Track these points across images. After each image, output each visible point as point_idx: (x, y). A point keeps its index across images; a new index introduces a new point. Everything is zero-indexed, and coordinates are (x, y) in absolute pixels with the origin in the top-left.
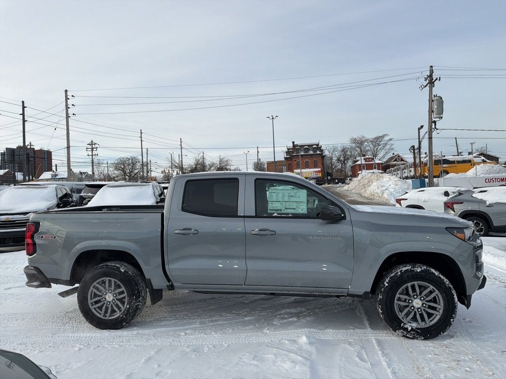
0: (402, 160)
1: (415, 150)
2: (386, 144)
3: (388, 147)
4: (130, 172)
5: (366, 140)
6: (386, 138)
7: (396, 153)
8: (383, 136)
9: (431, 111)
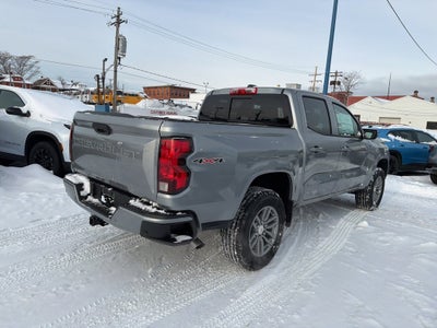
0: (52, 84)
1: (100, 79)
2: (32, 66)
3: (34, 69)
5: (10, 57)
6: (32, 60)
7: (45, 77)
8: (29, 58)
9: (117, 48)
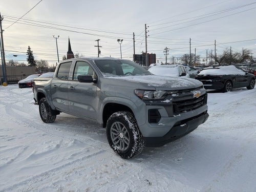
4: (190, 62)
